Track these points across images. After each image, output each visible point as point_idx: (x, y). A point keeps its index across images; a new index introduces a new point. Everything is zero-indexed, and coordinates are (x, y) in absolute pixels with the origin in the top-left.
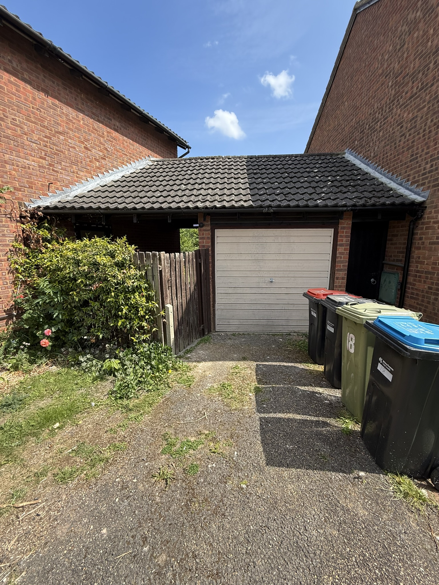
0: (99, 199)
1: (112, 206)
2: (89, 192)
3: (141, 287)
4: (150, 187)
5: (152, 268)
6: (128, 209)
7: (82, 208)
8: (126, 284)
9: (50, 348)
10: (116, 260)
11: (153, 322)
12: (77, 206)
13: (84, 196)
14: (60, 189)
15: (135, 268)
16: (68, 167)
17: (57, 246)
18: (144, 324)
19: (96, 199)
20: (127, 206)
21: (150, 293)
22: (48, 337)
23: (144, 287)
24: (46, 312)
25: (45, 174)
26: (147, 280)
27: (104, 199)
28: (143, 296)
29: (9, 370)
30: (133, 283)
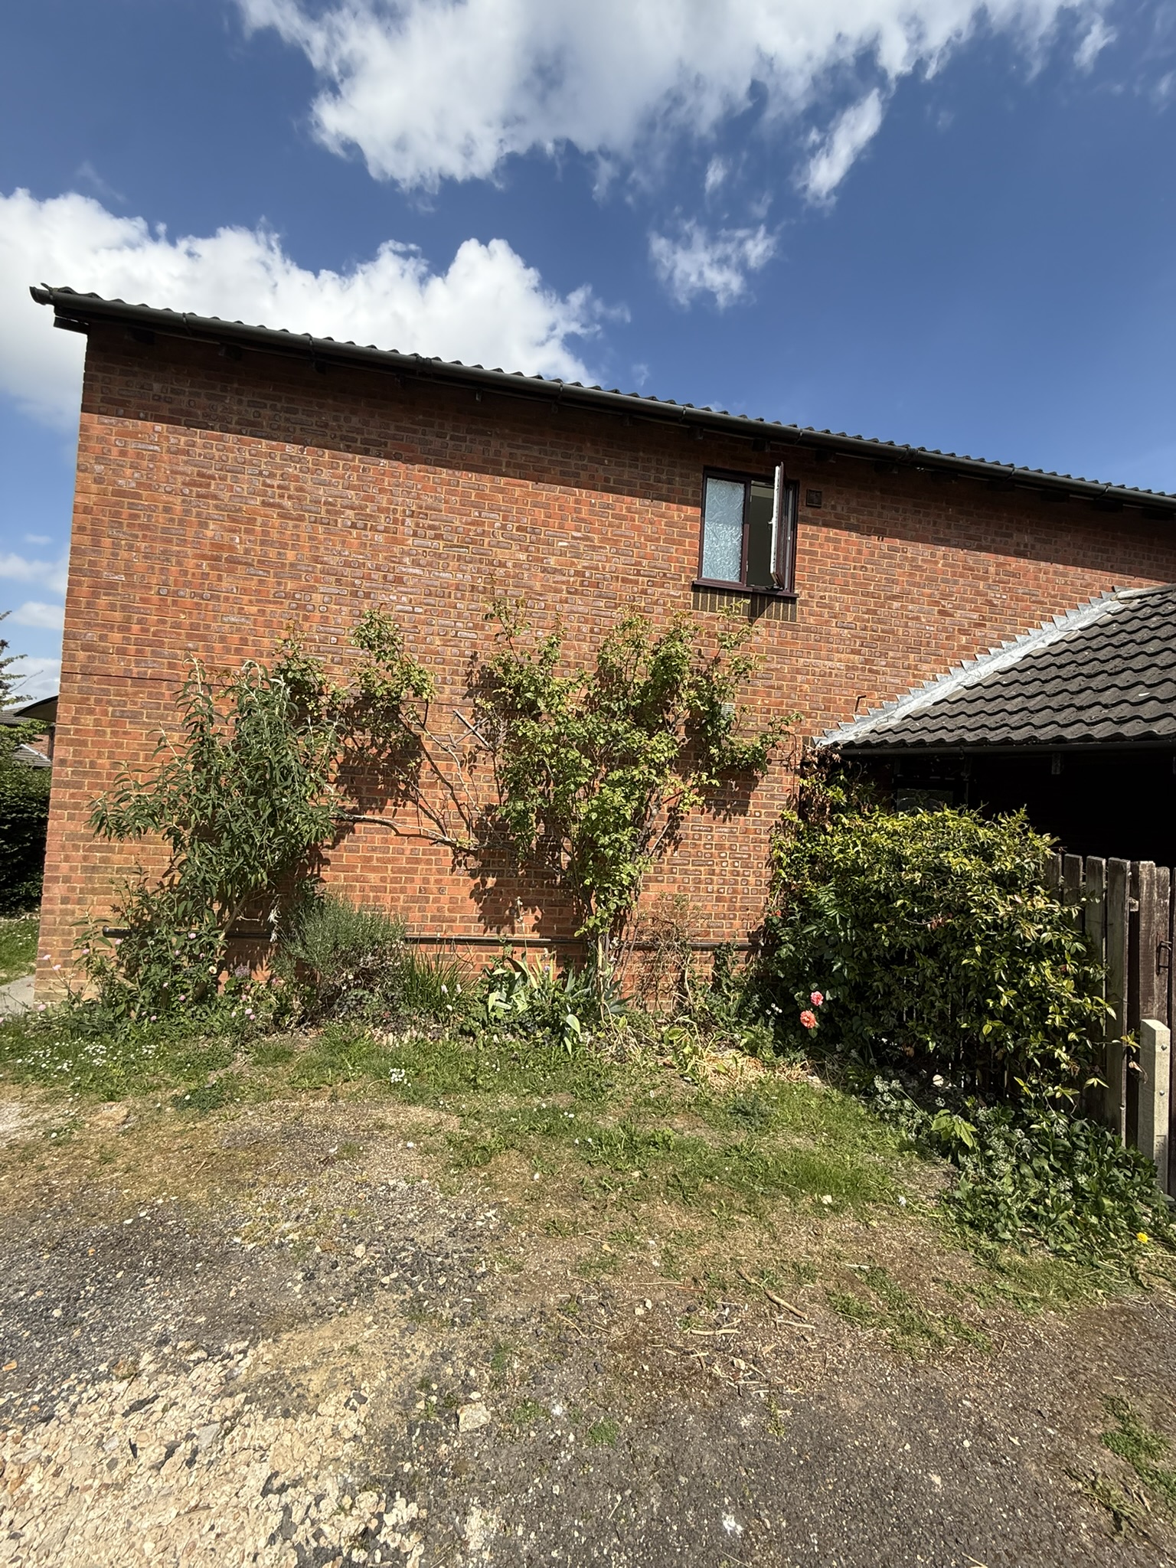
0: (961, 720)
1: (994, 736)
2: (935, 704)
3: (1061, 948)
4: (1110, 675)
5: (1105, 903)
6: (1041, 742)
7: (921, 743)
8: (1018, 932)
9: (816, 1034)
10: (996, 868)
11: (1090, 1057)
12: (910, 738)
13: (926, 715)
14: (877, 705)
15: (1045, 895)
16: (899, 658)
17: (859, 822)
18: (1061, 1053)
19: (952, 721)
20: (1037, 734)
21: (1091, 971)
22: (816, 1009)
23: (1073, 951)
24: (818, 954)
25: (856, 680)
26: (1083, 934)
27: (973, 720)
28: (1066, 974)
29: (741, 1049)
30: (1040, 932)
